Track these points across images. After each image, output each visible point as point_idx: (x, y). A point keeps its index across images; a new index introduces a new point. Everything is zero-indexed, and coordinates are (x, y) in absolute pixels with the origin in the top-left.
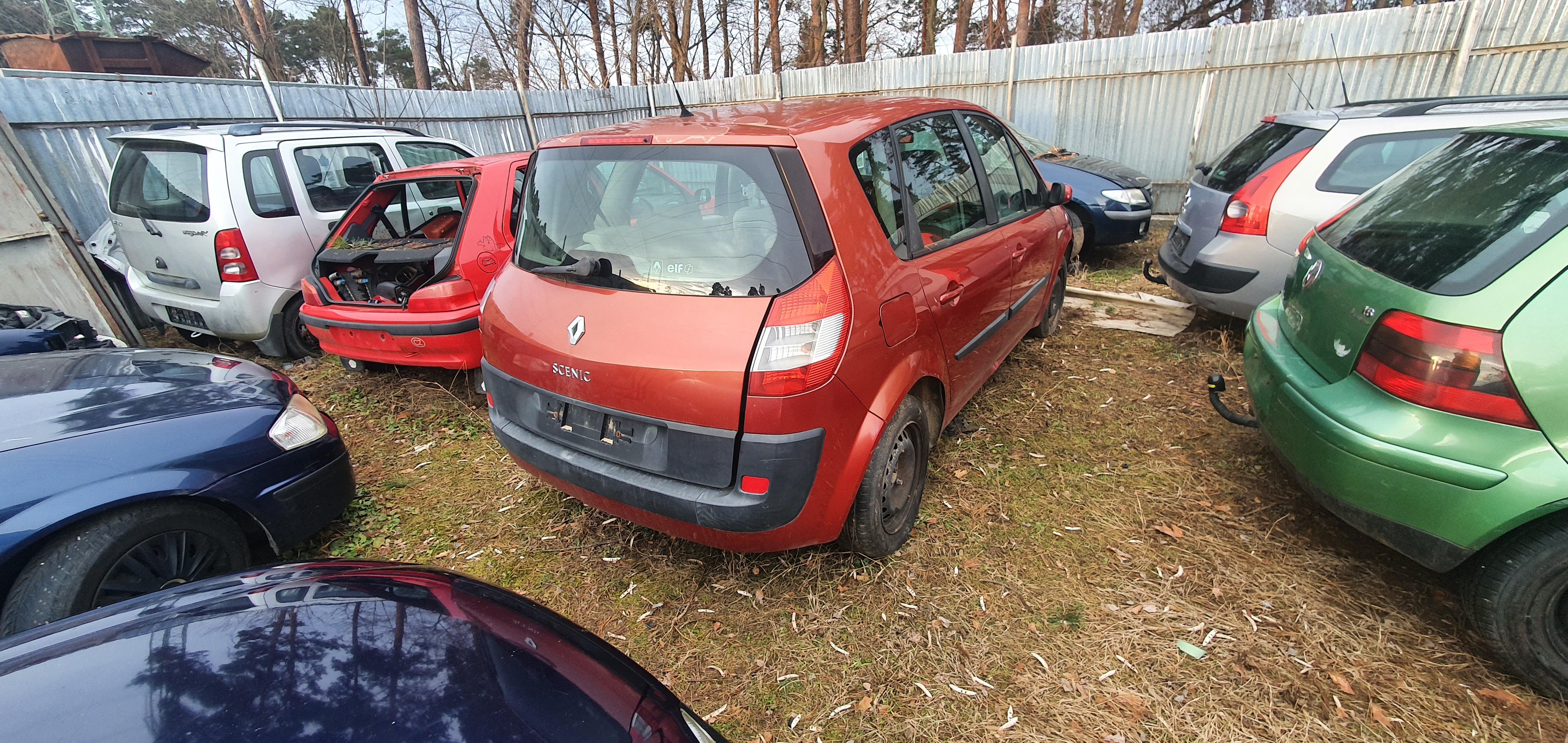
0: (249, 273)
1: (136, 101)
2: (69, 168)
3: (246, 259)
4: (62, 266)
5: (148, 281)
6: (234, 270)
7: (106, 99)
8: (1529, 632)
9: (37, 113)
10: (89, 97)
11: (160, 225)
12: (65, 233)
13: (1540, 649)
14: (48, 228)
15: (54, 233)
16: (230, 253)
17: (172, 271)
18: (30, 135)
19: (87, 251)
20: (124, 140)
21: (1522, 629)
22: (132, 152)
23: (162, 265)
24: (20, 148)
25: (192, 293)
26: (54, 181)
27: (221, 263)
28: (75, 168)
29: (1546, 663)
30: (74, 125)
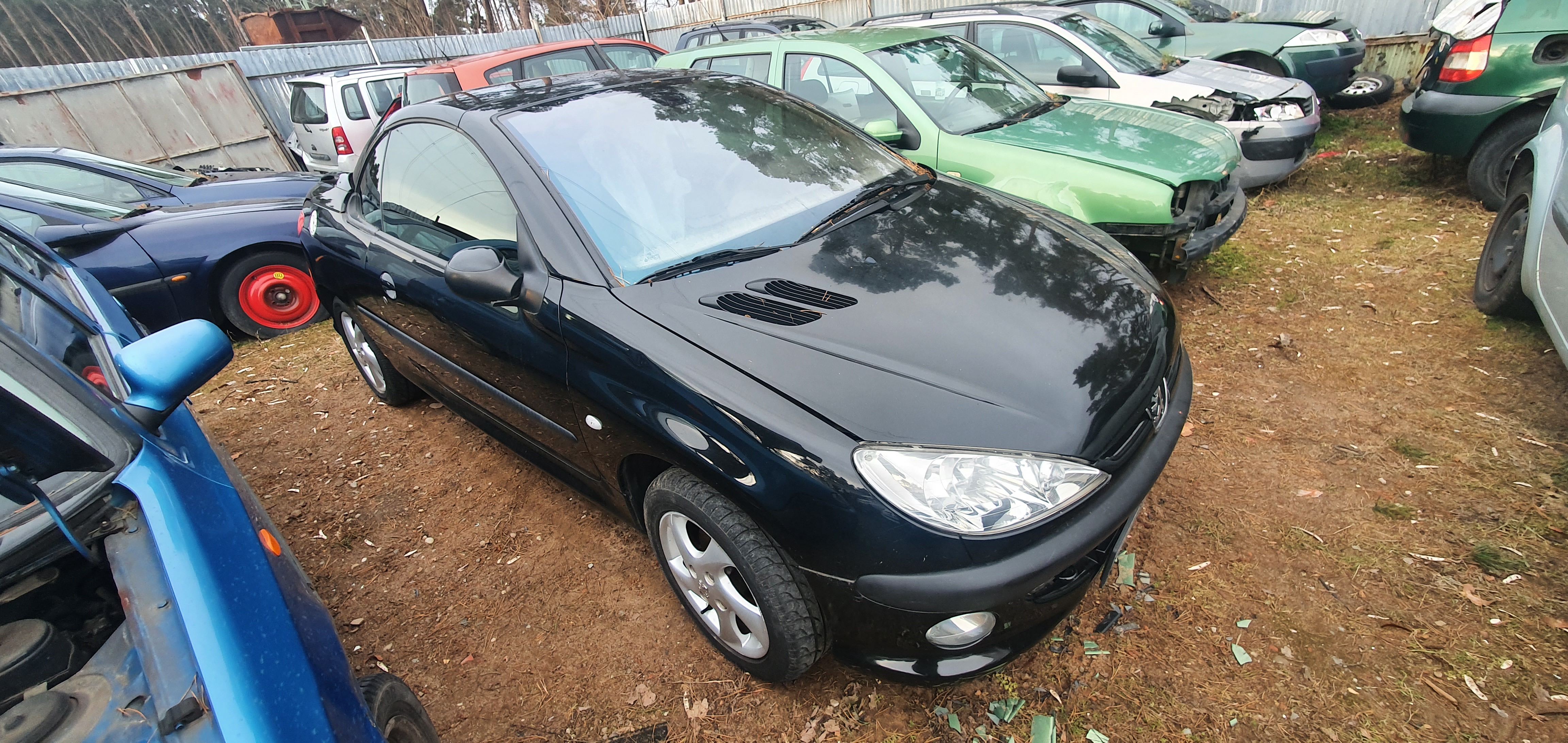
0: (349, 151)
1: (302, 59)
2: (274, 100)
3: (346, 142)
4: (275, 152)
5: (312, 159)
6: (342, 149)
7: (288, 59)
9: (258, 71)
10: (280, 59)
11: (310, 126)
12: (275, 136)
14: (268, 133)
15: (271, 136)
16: (340, 140)
17: (319, 151)
18: (256, 82)
19: (287, 145)
20: (293, 83)
22: (297, 89)
23: (314, 149)
24: (252, 90)
25: (328, 162)
26: (268, 108)
27: (337, 145)
28: (278, 99)
30: (275, 75)
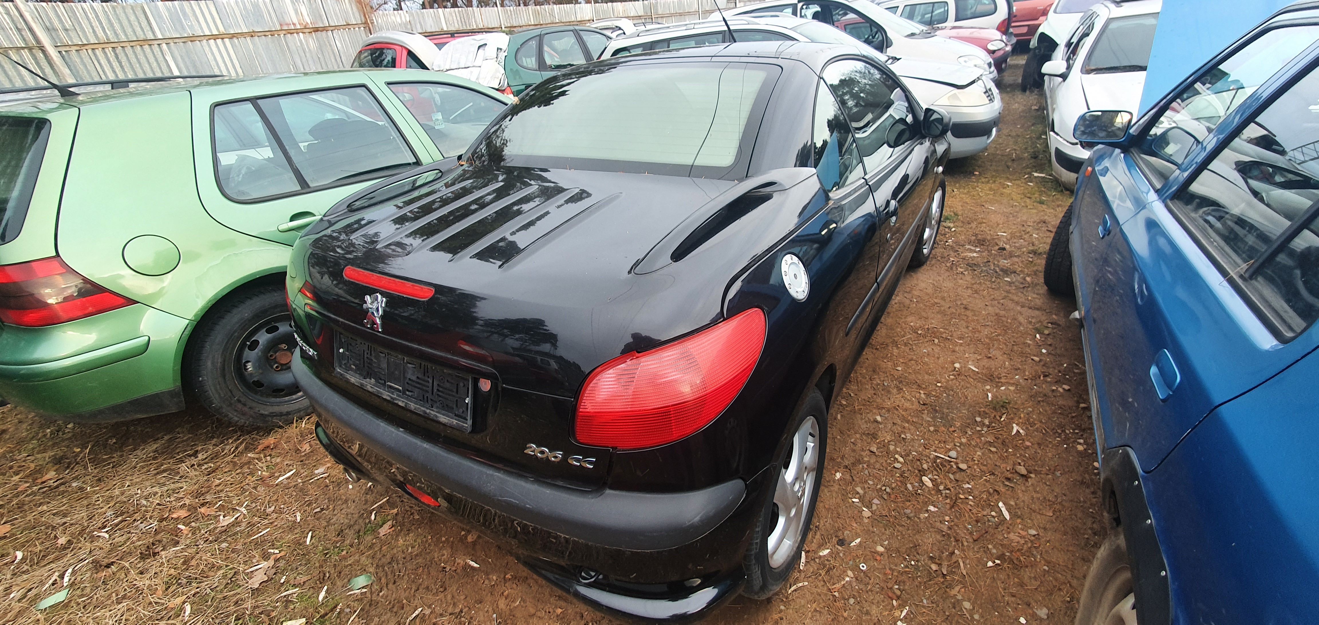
8: (245, 405)
13: (257, 409)
21: (240, 406)
29: (266, 413)
